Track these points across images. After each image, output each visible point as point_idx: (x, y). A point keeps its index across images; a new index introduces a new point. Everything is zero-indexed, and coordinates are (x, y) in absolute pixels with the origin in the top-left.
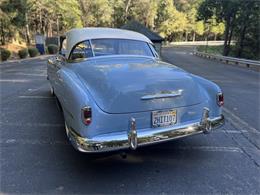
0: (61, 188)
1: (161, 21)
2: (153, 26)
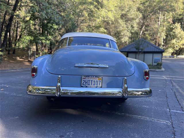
1: (169, 40)
2: (163, 44)
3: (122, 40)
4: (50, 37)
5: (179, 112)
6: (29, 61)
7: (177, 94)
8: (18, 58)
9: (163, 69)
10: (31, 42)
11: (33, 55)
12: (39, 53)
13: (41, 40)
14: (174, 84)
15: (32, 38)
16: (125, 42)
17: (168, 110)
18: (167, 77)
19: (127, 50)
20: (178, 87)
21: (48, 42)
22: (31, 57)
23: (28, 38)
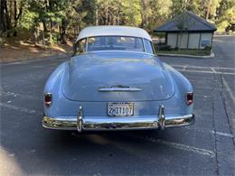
0: (12, 155)
1: (225, 9)
2: (215, 15)
3: (160, 11)
4: (61, 13)
5: (226, 134)
6: (36, 46)
7: (227, 103)
8: (22, 43)
9: (212, 55)
10: (36, 20)
11: (40, 38)
12: (49, 36)
13: (50, 17)
14: (225, 83)
15: (37, 16)
16: (164, 15)
17: (213, 132)
18: (216, 70)
19: (166, 29)
20: (229, 90)
21: (59, 20)
22: (38, 41)
23: (32, 15)
